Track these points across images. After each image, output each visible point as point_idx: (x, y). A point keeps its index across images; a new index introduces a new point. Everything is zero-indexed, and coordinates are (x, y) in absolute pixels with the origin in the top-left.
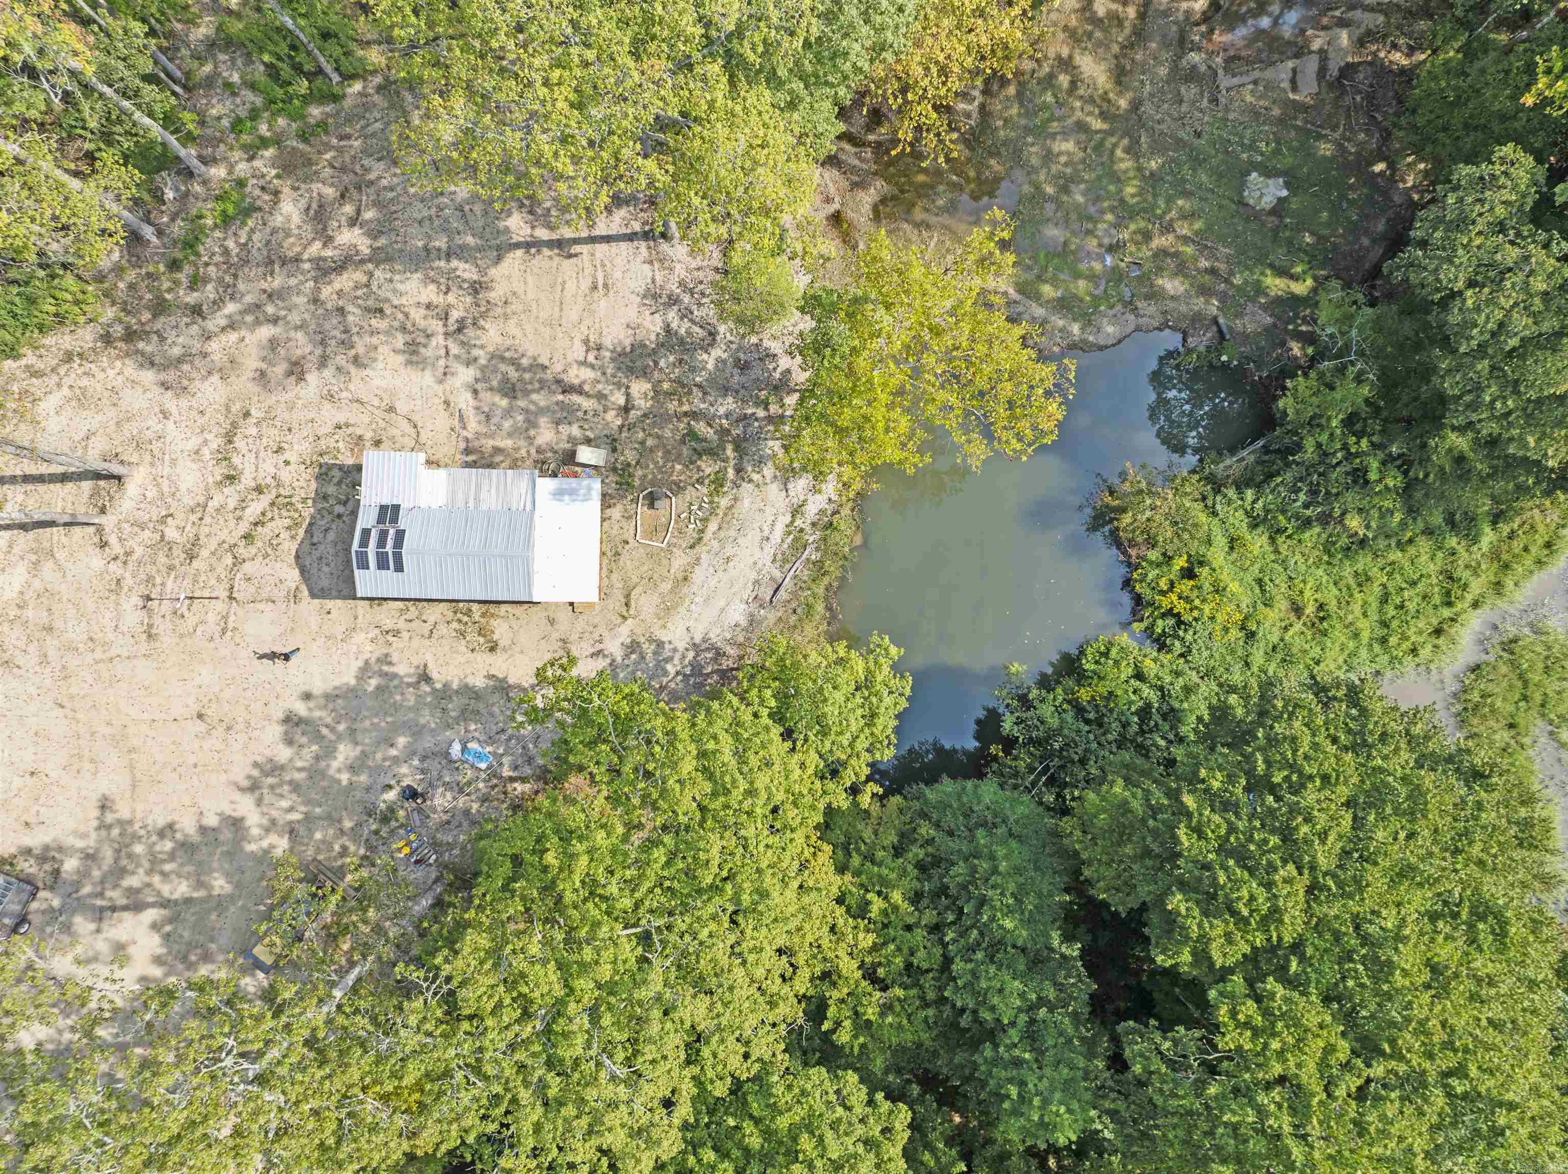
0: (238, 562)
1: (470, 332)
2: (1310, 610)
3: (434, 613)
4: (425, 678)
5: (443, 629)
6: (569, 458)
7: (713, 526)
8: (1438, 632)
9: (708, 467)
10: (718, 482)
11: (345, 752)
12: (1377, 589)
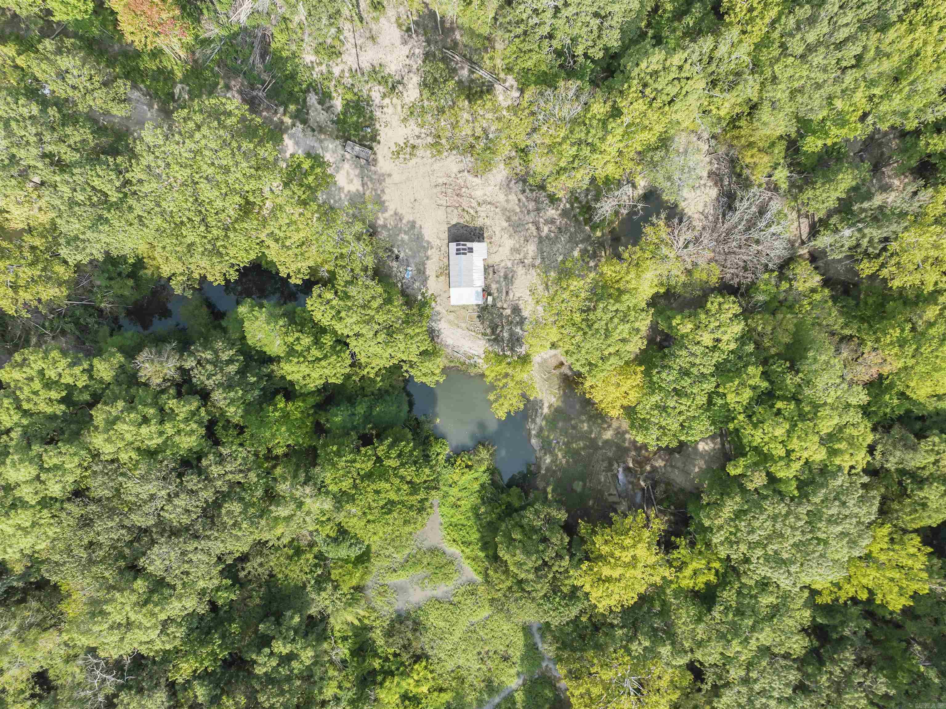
0: (457, 208)
1: (521, 265)
2: (459, 503)
3: (446, 260)
4: (428, 258)
5: (441, 263)
6: (490, 294)
7: (473, 334)
8: (454, 541)
9: (488, 331)
10: (484, 334)
11: (406, 237)
12: (466, 523)
